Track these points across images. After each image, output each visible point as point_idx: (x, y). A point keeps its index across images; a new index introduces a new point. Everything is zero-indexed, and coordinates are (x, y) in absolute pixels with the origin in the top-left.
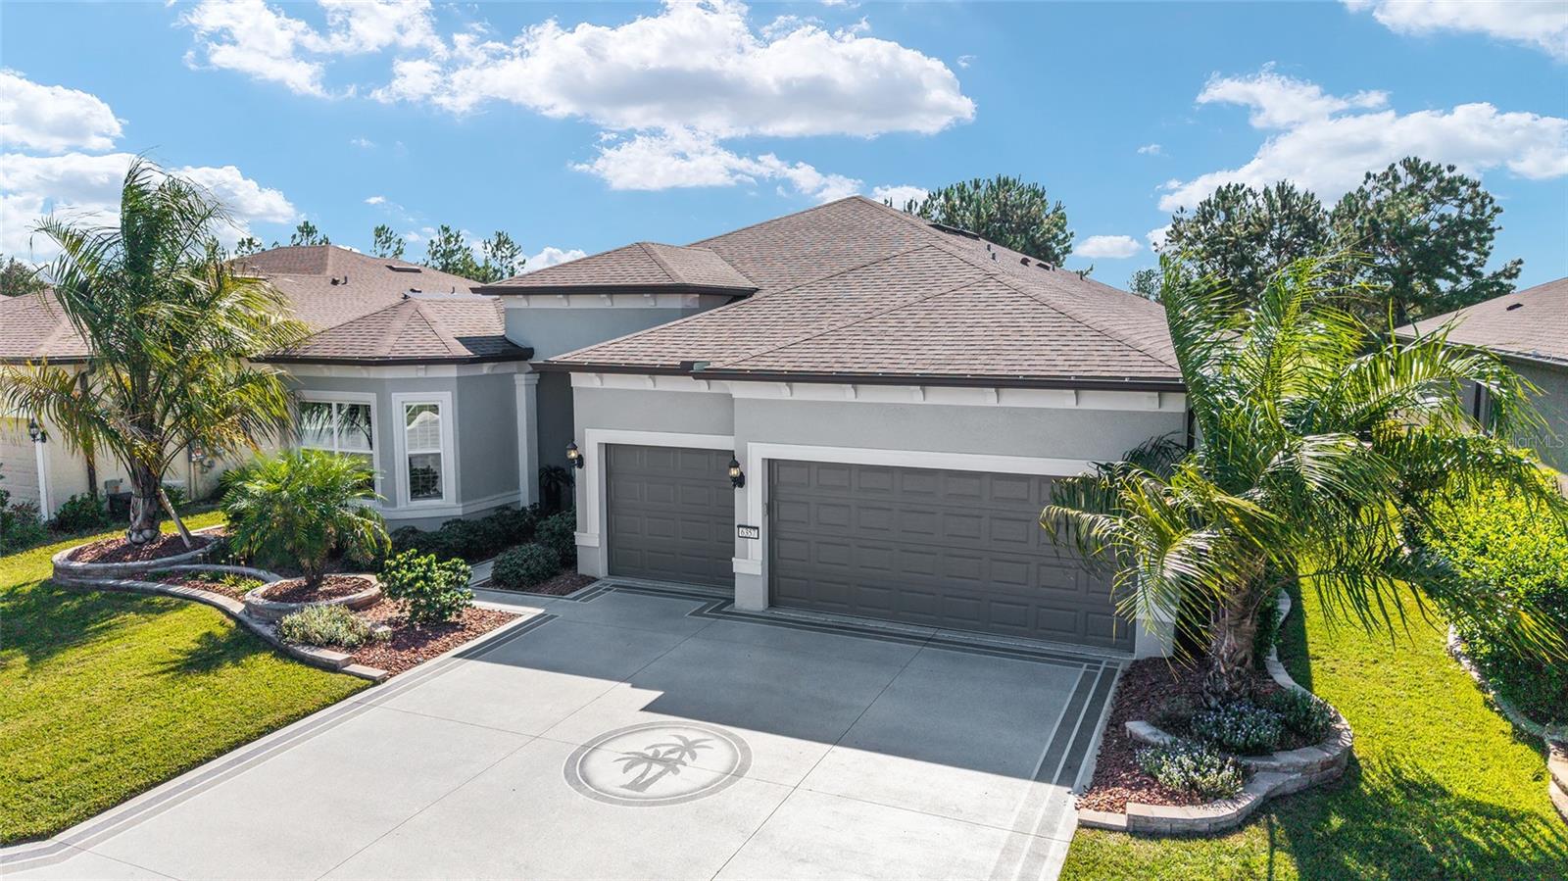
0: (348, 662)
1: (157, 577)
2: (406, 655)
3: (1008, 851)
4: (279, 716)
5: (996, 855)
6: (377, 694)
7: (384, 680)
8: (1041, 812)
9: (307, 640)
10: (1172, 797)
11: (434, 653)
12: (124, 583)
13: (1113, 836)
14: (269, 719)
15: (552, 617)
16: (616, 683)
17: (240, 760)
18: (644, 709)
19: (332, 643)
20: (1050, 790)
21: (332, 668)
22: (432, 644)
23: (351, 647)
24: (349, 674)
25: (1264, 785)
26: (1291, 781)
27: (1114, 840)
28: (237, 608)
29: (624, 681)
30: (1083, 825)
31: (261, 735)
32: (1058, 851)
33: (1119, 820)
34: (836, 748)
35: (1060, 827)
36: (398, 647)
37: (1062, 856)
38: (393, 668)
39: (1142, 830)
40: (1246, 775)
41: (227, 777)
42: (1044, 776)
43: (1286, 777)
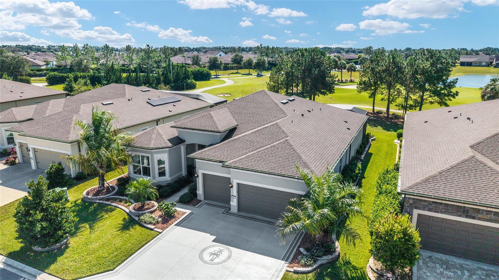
0: (154, 228)
1: (108, 200)
2: (165, 225)
3: (273, 275)
4: (145, 243)
5: (271, 276)
6: (162, 236)
7: (162, 232)
8: (280, 267)
9: (145, 223)
10: (302, 266)
11: (170, 224)
12: (101, 202)
13: (291, 273)
14: (143, 244)
15: (193, 213)
16: (207, 234)
17: (140, 253)
18: (213, 241)
19: (150, 223)
20: (284, 262)
21: (151, 229)
22: (170, 222)
23: (154, 224)
24: (155, 231)
25: (319, 263)
26: (325, 262)
27: (291, 274)
28: (128, 211)
29: (208, 233)
30: (287, 271)
31: (142, 247)
32: (281, 275)
33: (292, 270)
34: (248, 252)
35: (283, 271)
36: (163, 223)
37: (282, 277)
38: (163, 229)
39: (296, 272)
40: (315, 261)
41: (139, 257)
42: (283, 260)
43: (324, 261)
